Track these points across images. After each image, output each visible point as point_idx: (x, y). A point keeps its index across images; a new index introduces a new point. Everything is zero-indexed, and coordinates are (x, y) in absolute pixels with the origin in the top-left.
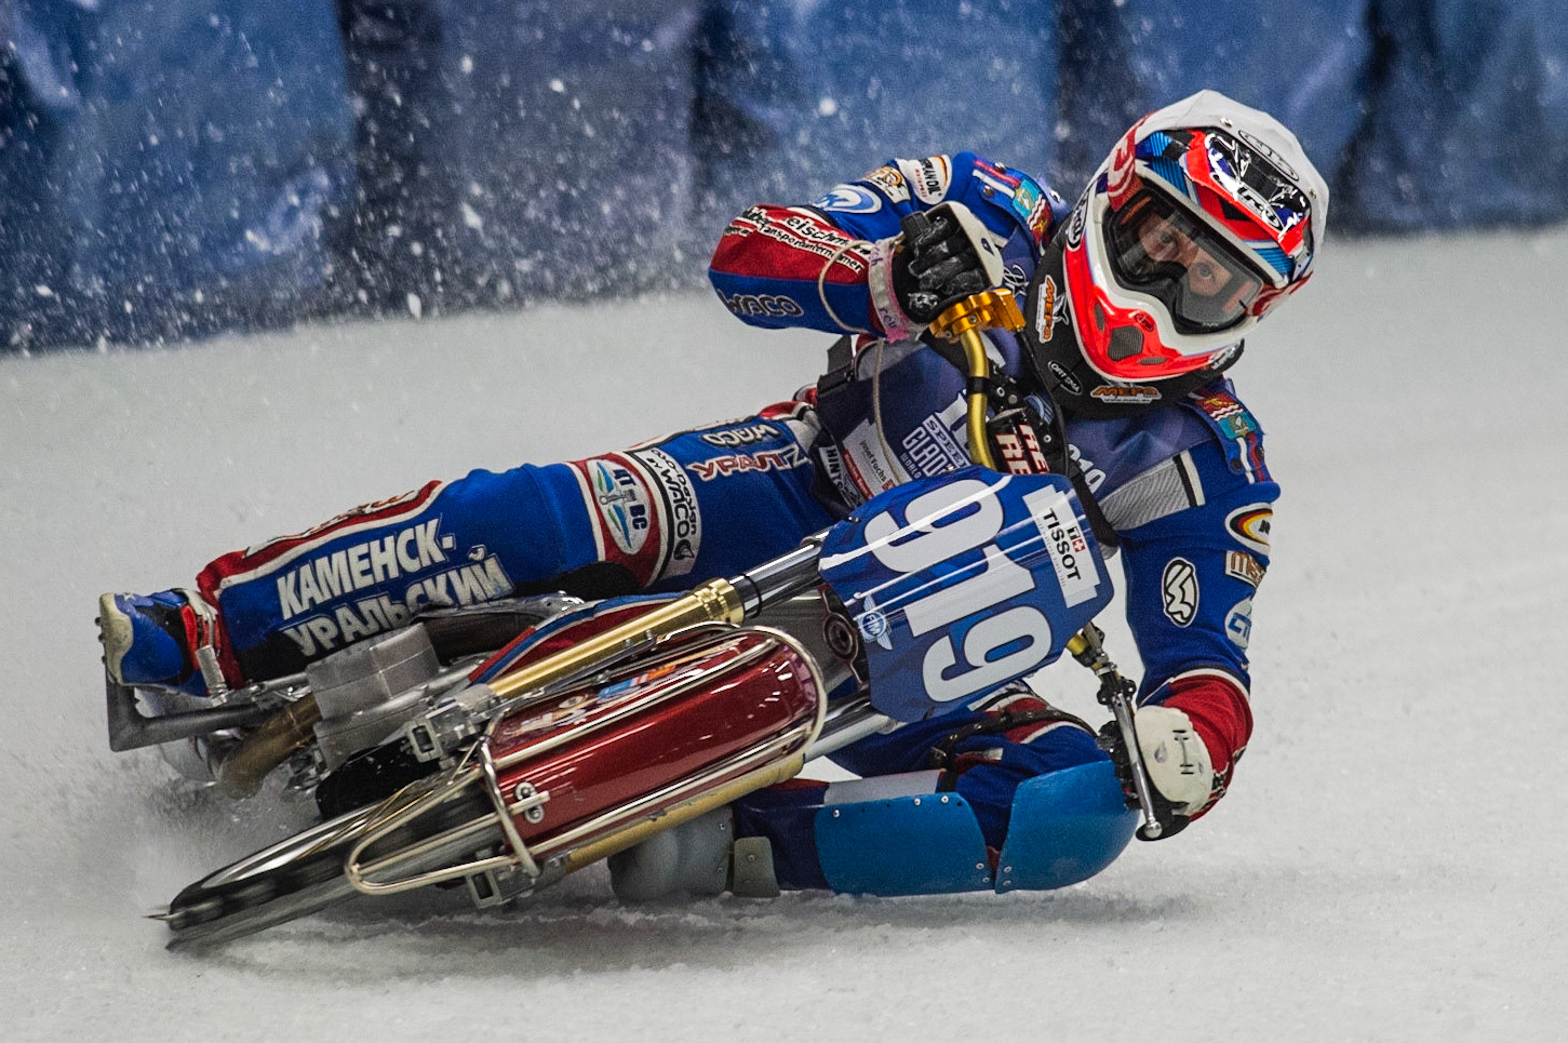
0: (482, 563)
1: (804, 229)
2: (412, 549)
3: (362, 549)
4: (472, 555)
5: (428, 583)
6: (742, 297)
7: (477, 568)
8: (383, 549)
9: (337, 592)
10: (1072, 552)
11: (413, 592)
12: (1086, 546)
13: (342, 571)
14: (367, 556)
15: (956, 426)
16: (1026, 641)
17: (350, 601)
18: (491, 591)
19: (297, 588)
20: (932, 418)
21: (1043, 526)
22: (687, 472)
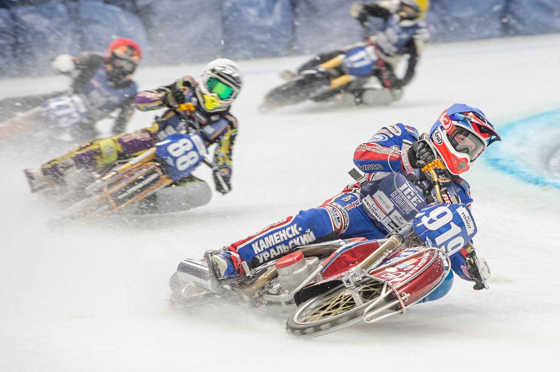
0: (309, 233)
1: (380, 148)
2: (290, 232)
3: (277, 234)
4: (307, 231)
5: (295, 240)
6: (366, 166)
7: (308, 235)
8: (282, 233)
9: (271, 245)
10: (469, 222)
11: (291, 243)
12: (472, 220)
13: (271, 240)
14: (279, 235)
15: (404, 191)
16: (459, 244)
17: (274, 247)
18: (311, 240)
19: (259, 246)
20: (398, 188)
21: (462, 216)
22: (345, 208)
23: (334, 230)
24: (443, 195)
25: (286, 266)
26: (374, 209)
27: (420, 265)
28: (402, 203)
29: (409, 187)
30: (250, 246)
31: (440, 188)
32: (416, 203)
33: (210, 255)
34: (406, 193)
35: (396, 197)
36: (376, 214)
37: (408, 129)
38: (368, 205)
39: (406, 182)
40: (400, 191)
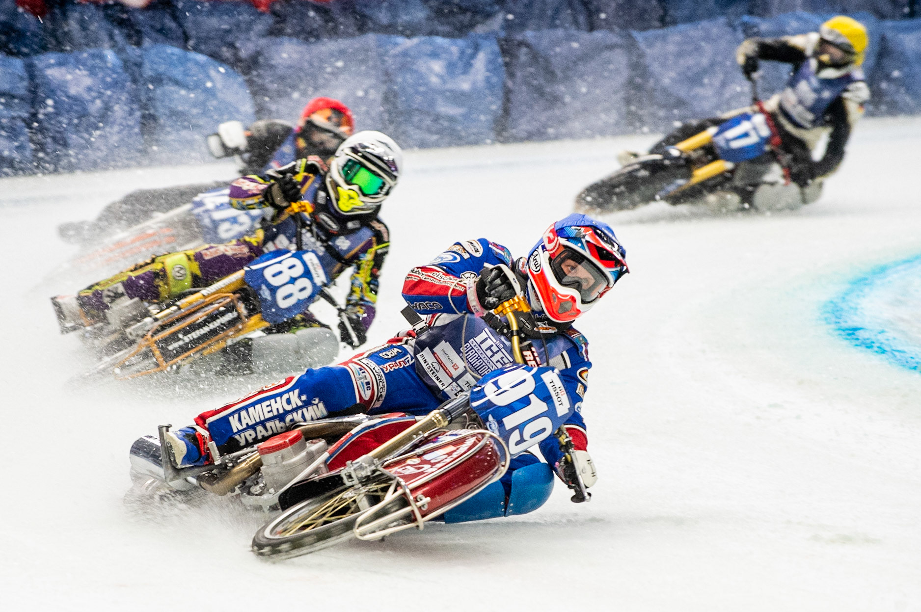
0: (317, 405)
1: (439, 276)
2: (289, 402)
3: (268, 403)
4: (313, 402)
5: (295, 414)
6: (418, 303)
7: (315, 407)
8: (276, 402)
9: (258, 420)
10: (560, 396)
11: (289, 418)
13: (259, 412)
14: (270, 405)
15: (482, 343)
16: (544, 430)
17: (263, 423)
18: (319, 415)
19: (240, 420)
20: (472, 340)
21: (549, 386)
22: (381, 368)
23: (358, 401)
24: (525, 353)
25: (274, 451)
26: (434, 370)
27: (455, 455)
28: (477, 362)
29: (489, 337)
30: (226, 419)
31: (521, 340)
32: (501, 363)
33: (164, 429)
34: (485, 346)
35: (470, 352)
36: (438, 379)
37: (494, 248)
38: (425, 363)
39: (486, 329)
40: (475, 343)
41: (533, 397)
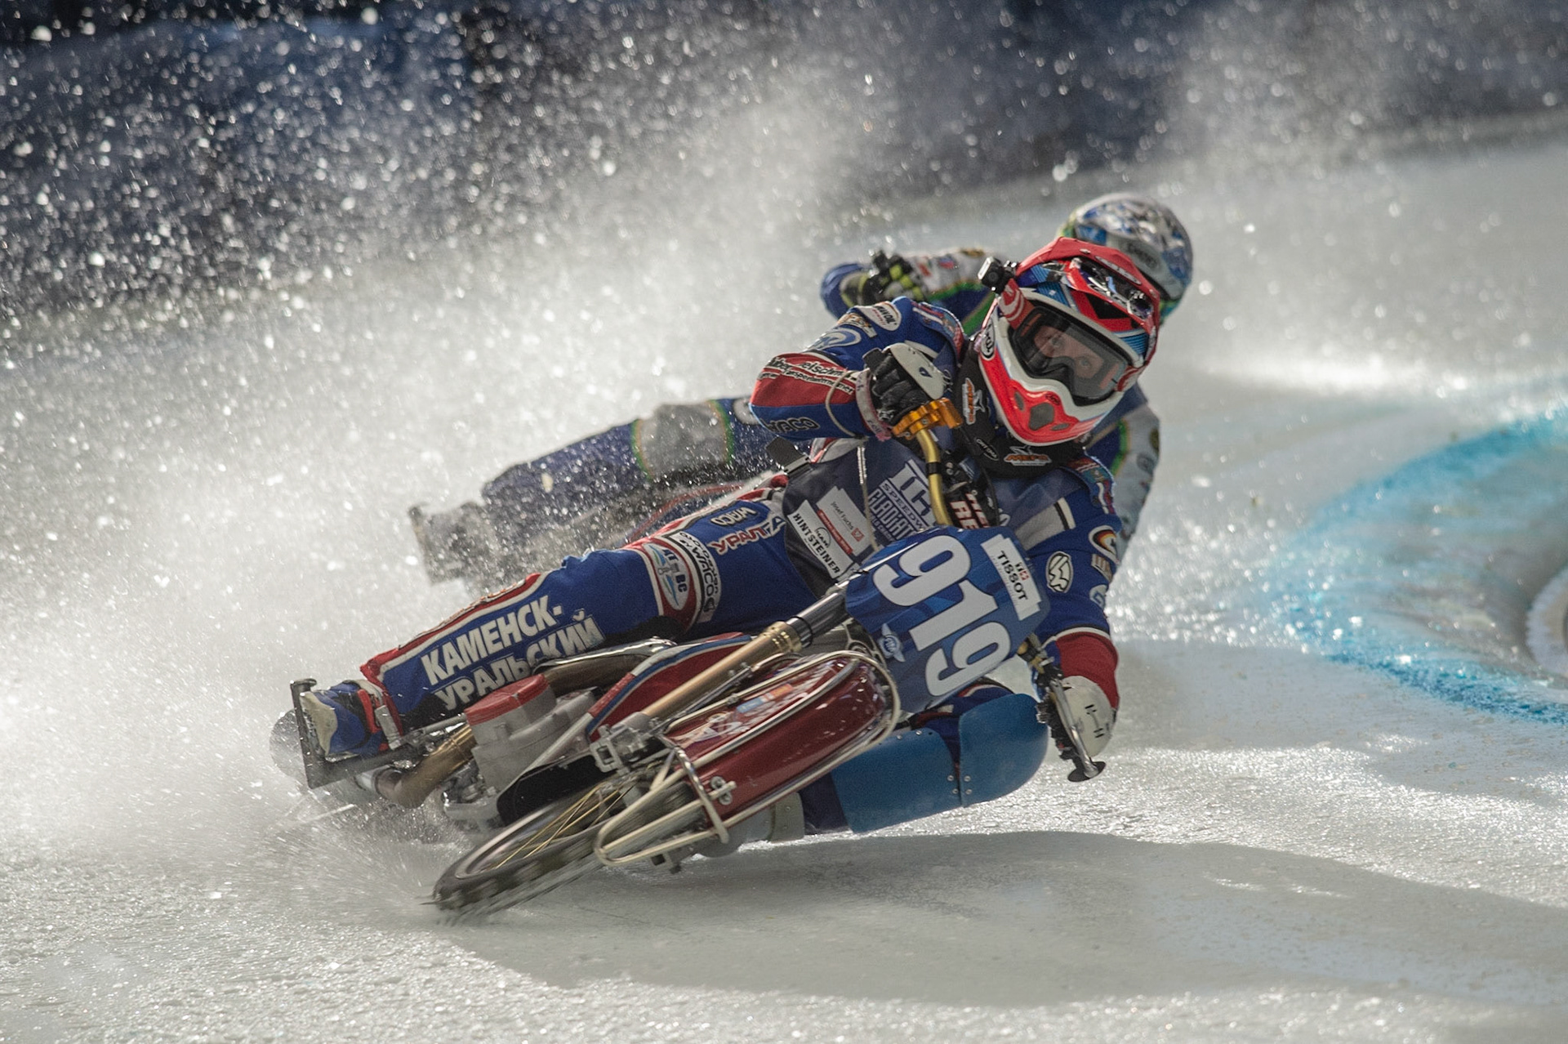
0: (582, 622)
1: (813, 368)
2: (530, 619)
3: (492, 624)
4: (575, 617)
5: (543, 642)
7: (579, 627)
8: (507, 622)
9: (475, 659)
10: (1020, 581)
11: (532, 651)
12: (1030, 576)
13: (478, 643)
14: (497, 629)
15: (904, 487)
16: (995, 648)
17: (485, 663)
18: (588, 642)
19: (442, 662)
20: (886, 482)
21: (998, 564)
22: (709, 548)
23: (661, 612)
24: (956, 505)
25: (493, 717)
26: (821, 543)
27: (786, 701)
29: (918, 478)
30: (417, 661)
31: (948, 482)
33: (302, 688)
34: (909, 493)
36: (827, 558)
37: (923, 313)
38: (804, 530)
39: (911, 462)
40: (892, 489)
41: (966, 586)
